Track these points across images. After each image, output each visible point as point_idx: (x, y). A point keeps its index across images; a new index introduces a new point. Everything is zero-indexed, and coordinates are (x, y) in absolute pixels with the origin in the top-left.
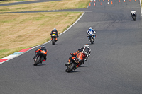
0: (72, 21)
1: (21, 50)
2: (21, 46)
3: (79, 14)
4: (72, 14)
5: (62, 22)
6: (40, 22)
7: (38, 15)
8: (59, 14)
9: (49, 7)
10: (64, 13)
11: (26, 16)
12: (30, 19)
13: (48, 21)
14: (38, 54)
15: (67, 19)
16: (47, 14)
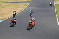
0: (25, 7)
1: (3, 19)
2: (3, 17)
3: (27, 4)
4: (24, 4)
5: (20, 7)
6: (11, 7)
7: (10, 4)
8: (19, 4)
9: (14, 1)
10: (21, 3)
11: (5, 5)
12: (6, 6)
13: (14, 7)
14: (12, 21)
15: (22, 6)
16: (14, 4)
